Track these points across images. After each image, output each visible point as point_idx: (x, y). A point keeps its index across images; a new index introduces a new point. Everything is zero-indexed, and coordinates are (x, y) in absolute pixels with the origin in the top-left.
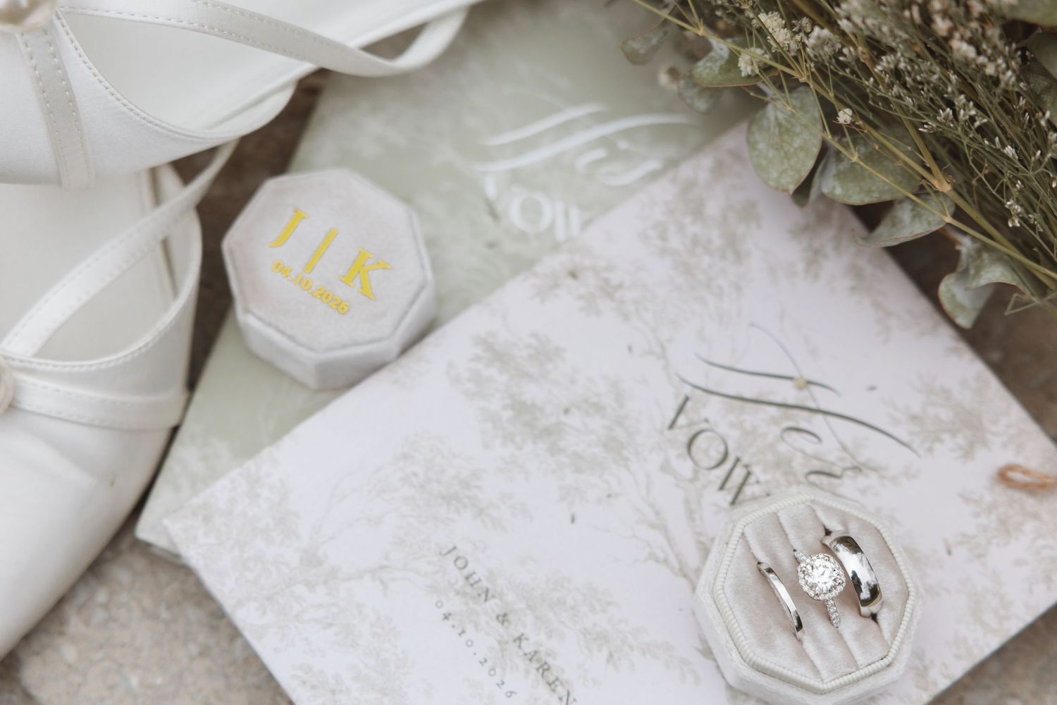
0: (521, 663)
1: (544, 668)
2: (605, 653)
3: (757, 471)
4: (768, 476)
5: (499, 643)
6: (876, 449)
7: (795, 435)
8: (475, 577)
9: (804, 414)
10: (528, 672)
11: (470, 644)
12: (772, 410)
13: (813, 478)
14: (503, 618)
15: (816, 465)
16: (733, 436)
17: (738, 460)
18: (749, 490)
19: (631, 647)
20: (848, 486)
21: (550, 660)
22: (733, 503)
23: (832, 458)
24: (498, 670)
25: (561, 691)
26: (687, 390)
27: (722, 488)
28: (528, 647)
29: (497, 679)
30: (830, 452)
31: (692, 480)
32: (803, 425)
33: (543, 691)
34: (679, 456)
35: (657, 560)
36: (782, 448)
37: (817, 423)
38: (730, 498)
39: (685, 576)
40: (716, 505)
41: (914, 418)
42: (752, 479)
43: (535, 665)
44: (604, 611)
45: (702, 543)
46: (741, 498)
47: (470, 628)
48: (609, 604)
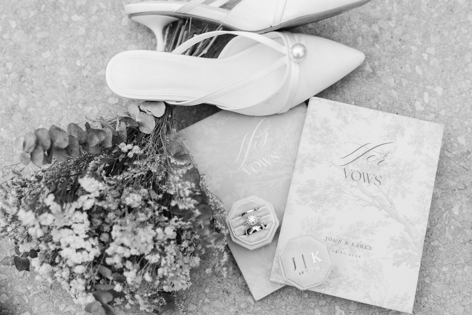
0: (357, 249)
1: (362, 246)
2: (370, 233)
3: (368, 172)
4: (371, 172)
5: (350, 248)
6: (386, 148)
7: (369, 159)
8: (335, 240)
9: (368, 153)
10: (359, 249)
11: (345, 253)
12: (361, 157)
13: (379, 165)
14: (346, 243)
15: (378, 161)
16: (358, 169)
17: (363, 173)
18: (370, 178)
19: (374, 228)
20: (387, 160)
21: (361, 244)
22: (369, 183)
23: (380, 157)
24: (354, 254)
25: (368, 248)
26: (343, 167)
27: (365, 182)
28: (355, 245)
29: (355, 256)
30: (379, 157)
31: (358, 185)
32: (369, 156)
33: (365, 251)
34: (352, 182)
35: (365, 207)
36: (369, 163)
37: (372, 153)
38: (368, 182)
39: (372, 205)
40: (366, 186)
41: (388, 136)
42: (369, 175)
43: (359, 247)
44: (363, 225)
45: (370, 196)
46: (370, 180)
47: (342, 250)
48: (363, 223)
